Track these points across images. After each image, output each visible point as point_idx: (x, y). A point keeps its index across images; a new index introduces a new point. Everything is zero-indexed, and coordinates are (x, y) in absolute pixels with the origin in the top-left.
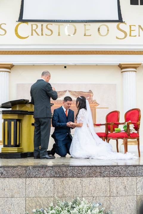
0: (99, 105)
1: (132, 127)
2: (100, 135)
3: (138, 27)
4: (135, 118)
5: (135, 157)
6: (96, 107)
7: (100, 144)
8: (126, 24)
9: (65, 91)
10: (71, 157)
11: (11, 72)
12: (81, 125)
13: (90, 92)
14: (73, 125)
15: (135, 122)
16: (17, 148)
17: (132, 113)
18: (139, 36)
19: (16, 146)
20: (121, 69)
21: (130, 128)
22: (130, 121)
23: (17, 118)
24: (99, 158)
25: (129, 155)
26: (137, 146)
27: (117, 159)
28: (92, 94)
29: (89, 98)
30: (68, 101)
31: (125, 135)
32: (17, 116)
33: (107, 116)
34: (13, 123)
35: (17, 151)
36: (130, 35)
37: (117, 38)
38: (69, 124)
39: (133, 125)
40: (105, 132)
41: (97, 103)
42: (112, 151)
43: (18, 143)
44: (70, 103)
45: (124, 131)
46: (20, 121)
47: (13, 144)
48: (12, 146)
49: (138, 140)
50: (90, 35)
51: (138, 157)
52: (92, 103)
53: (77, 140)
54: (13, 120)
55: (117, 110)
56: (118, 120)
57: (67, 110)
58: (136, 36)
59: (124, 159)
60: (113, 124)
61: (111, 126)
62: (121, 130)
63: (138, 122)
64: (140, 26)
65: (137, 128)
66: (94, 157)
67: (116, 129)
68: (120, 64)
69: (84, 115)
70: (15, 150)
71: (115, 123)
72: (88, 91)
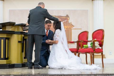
1: (97, 44)
2: (72, 51)
4: (100, 37)
5: (98, 68)
6: (72, 28)
7: (71, 57)
10: (49, 68)
11: (5, 1)
12: (57, 42)
13: (67, 16)
14: (50, 42)
15: (100, 40)
16: (6, 60)
17: (97, 33)
19: (5, 58)
21: (95, 45)
22: (96, 39)
23: (6, 37)
24: (70, 68)
25: (94, 66)
26: (101, 59)
27: (84, 69)
28: (69, 18)
29: (66, 21)
30: (48, 24)
31: (91, 50)
32: (6, 35)
33: (79, 35)
34: (2, 40)
35: (6, 63)
38: (47, 42)
39: (98, 42)
40: (76, 48)
41: (73, 25)
42: (81, 63)
43: (7, 57)
44: (50, 25)
45: (91, 47)
46: (8, 39)
47: (3, 57)
48: (2, 59)
49: (102, 54)
51: (102, 68)
52: (69, 25)
53: (53, 54)
54: (2, 38)
55: (87, 30)
56: (87, 38)
57: (47, 31)
59: (90, 70)
60: (83, 41)
61: (81, 43)
62: (89, 46)
63: (102, 40)
65: (101, 45)
66: (66, 67)
67: (84, 45)
69: (59, 35)
70: (4, 62)
71: (84, 41)
72: (66, 16)
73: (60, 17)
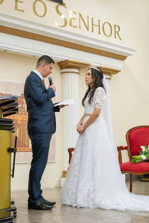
3: (78, 15)
8: (66, 7)
18: (80, 28)
20: (61, 68)
29: (21, 106)
36: (71, 25)
50: (23, 11)
58: (76, 27)
64: (80, 15)
68: (66, 60)
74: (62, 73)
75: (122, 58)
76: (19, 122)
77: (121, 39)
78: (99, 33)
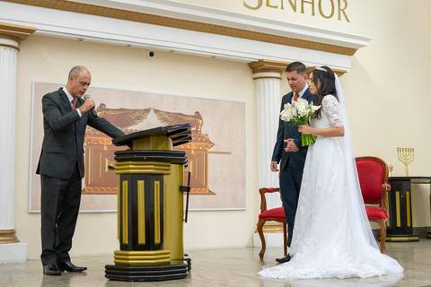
0: (213, 145)
6: (209, 150)
9: (148, 111)
13: (198, 115)
18: (282, 8)
20: (254, 73)
28: (201, 122)
29: (195, 129)
36: (268, 5)
37: (245, 5)
41: (211, 143)
52: (202, 141)
58: (276, 7)
72: (194, 114)
73: (180, 116)
74: (255, 79)
75: (349, 51)
76: (193, 152)
77: (348, 21)
78: (313, 14)
